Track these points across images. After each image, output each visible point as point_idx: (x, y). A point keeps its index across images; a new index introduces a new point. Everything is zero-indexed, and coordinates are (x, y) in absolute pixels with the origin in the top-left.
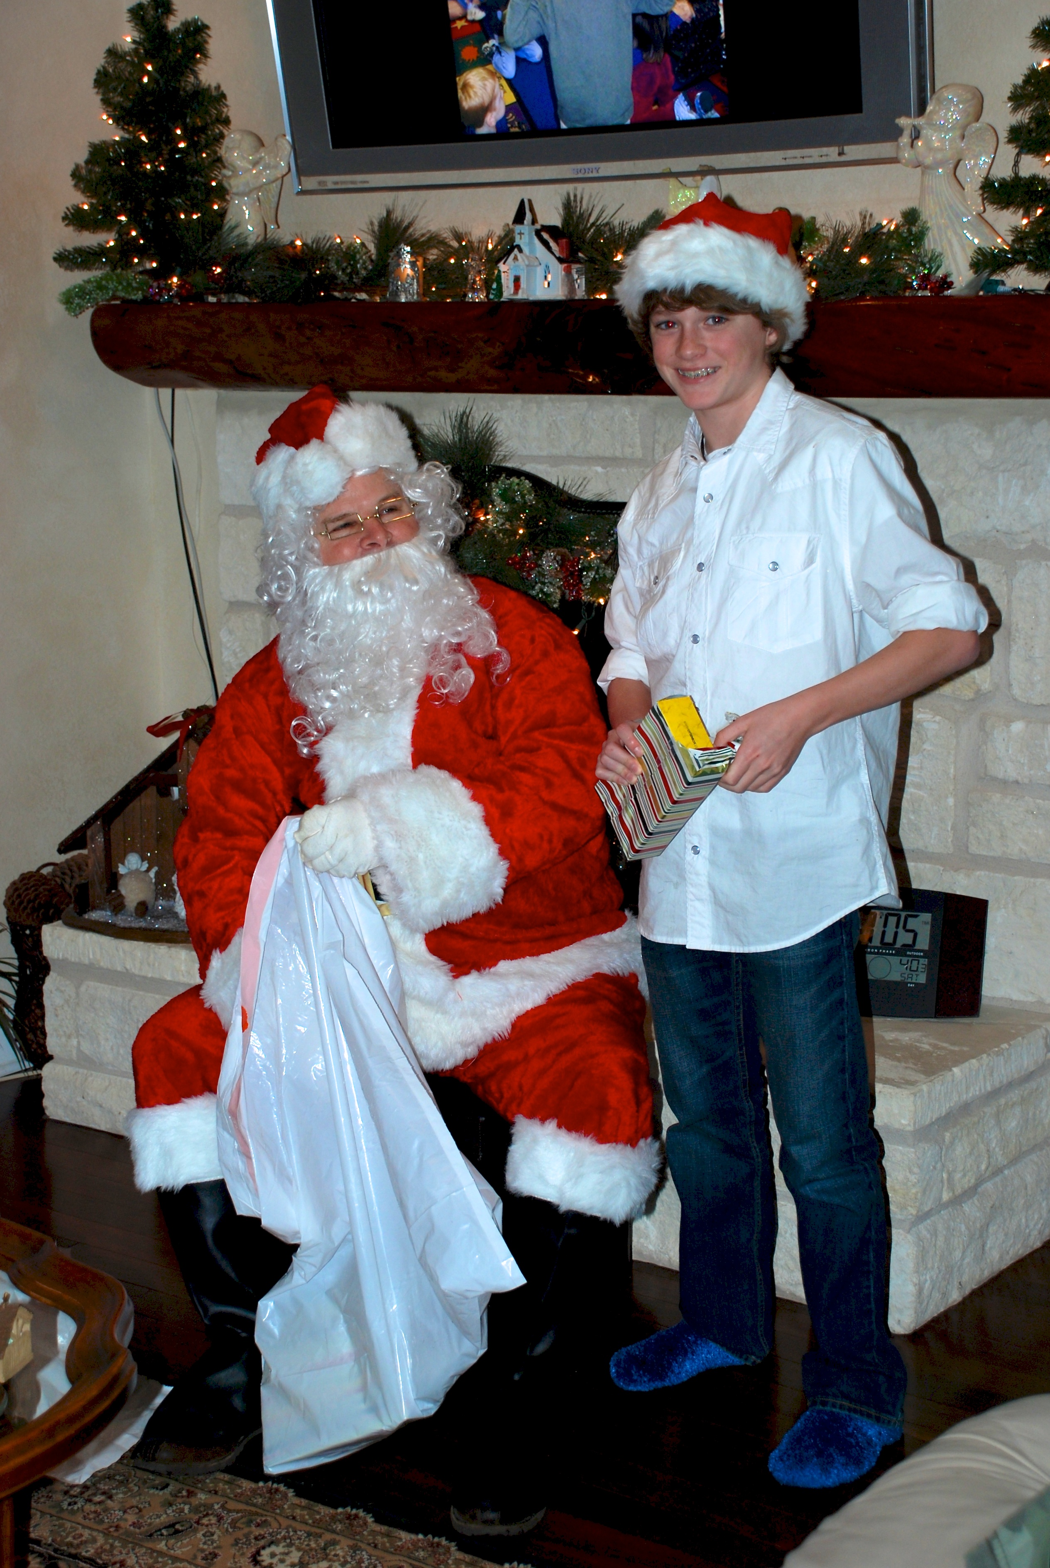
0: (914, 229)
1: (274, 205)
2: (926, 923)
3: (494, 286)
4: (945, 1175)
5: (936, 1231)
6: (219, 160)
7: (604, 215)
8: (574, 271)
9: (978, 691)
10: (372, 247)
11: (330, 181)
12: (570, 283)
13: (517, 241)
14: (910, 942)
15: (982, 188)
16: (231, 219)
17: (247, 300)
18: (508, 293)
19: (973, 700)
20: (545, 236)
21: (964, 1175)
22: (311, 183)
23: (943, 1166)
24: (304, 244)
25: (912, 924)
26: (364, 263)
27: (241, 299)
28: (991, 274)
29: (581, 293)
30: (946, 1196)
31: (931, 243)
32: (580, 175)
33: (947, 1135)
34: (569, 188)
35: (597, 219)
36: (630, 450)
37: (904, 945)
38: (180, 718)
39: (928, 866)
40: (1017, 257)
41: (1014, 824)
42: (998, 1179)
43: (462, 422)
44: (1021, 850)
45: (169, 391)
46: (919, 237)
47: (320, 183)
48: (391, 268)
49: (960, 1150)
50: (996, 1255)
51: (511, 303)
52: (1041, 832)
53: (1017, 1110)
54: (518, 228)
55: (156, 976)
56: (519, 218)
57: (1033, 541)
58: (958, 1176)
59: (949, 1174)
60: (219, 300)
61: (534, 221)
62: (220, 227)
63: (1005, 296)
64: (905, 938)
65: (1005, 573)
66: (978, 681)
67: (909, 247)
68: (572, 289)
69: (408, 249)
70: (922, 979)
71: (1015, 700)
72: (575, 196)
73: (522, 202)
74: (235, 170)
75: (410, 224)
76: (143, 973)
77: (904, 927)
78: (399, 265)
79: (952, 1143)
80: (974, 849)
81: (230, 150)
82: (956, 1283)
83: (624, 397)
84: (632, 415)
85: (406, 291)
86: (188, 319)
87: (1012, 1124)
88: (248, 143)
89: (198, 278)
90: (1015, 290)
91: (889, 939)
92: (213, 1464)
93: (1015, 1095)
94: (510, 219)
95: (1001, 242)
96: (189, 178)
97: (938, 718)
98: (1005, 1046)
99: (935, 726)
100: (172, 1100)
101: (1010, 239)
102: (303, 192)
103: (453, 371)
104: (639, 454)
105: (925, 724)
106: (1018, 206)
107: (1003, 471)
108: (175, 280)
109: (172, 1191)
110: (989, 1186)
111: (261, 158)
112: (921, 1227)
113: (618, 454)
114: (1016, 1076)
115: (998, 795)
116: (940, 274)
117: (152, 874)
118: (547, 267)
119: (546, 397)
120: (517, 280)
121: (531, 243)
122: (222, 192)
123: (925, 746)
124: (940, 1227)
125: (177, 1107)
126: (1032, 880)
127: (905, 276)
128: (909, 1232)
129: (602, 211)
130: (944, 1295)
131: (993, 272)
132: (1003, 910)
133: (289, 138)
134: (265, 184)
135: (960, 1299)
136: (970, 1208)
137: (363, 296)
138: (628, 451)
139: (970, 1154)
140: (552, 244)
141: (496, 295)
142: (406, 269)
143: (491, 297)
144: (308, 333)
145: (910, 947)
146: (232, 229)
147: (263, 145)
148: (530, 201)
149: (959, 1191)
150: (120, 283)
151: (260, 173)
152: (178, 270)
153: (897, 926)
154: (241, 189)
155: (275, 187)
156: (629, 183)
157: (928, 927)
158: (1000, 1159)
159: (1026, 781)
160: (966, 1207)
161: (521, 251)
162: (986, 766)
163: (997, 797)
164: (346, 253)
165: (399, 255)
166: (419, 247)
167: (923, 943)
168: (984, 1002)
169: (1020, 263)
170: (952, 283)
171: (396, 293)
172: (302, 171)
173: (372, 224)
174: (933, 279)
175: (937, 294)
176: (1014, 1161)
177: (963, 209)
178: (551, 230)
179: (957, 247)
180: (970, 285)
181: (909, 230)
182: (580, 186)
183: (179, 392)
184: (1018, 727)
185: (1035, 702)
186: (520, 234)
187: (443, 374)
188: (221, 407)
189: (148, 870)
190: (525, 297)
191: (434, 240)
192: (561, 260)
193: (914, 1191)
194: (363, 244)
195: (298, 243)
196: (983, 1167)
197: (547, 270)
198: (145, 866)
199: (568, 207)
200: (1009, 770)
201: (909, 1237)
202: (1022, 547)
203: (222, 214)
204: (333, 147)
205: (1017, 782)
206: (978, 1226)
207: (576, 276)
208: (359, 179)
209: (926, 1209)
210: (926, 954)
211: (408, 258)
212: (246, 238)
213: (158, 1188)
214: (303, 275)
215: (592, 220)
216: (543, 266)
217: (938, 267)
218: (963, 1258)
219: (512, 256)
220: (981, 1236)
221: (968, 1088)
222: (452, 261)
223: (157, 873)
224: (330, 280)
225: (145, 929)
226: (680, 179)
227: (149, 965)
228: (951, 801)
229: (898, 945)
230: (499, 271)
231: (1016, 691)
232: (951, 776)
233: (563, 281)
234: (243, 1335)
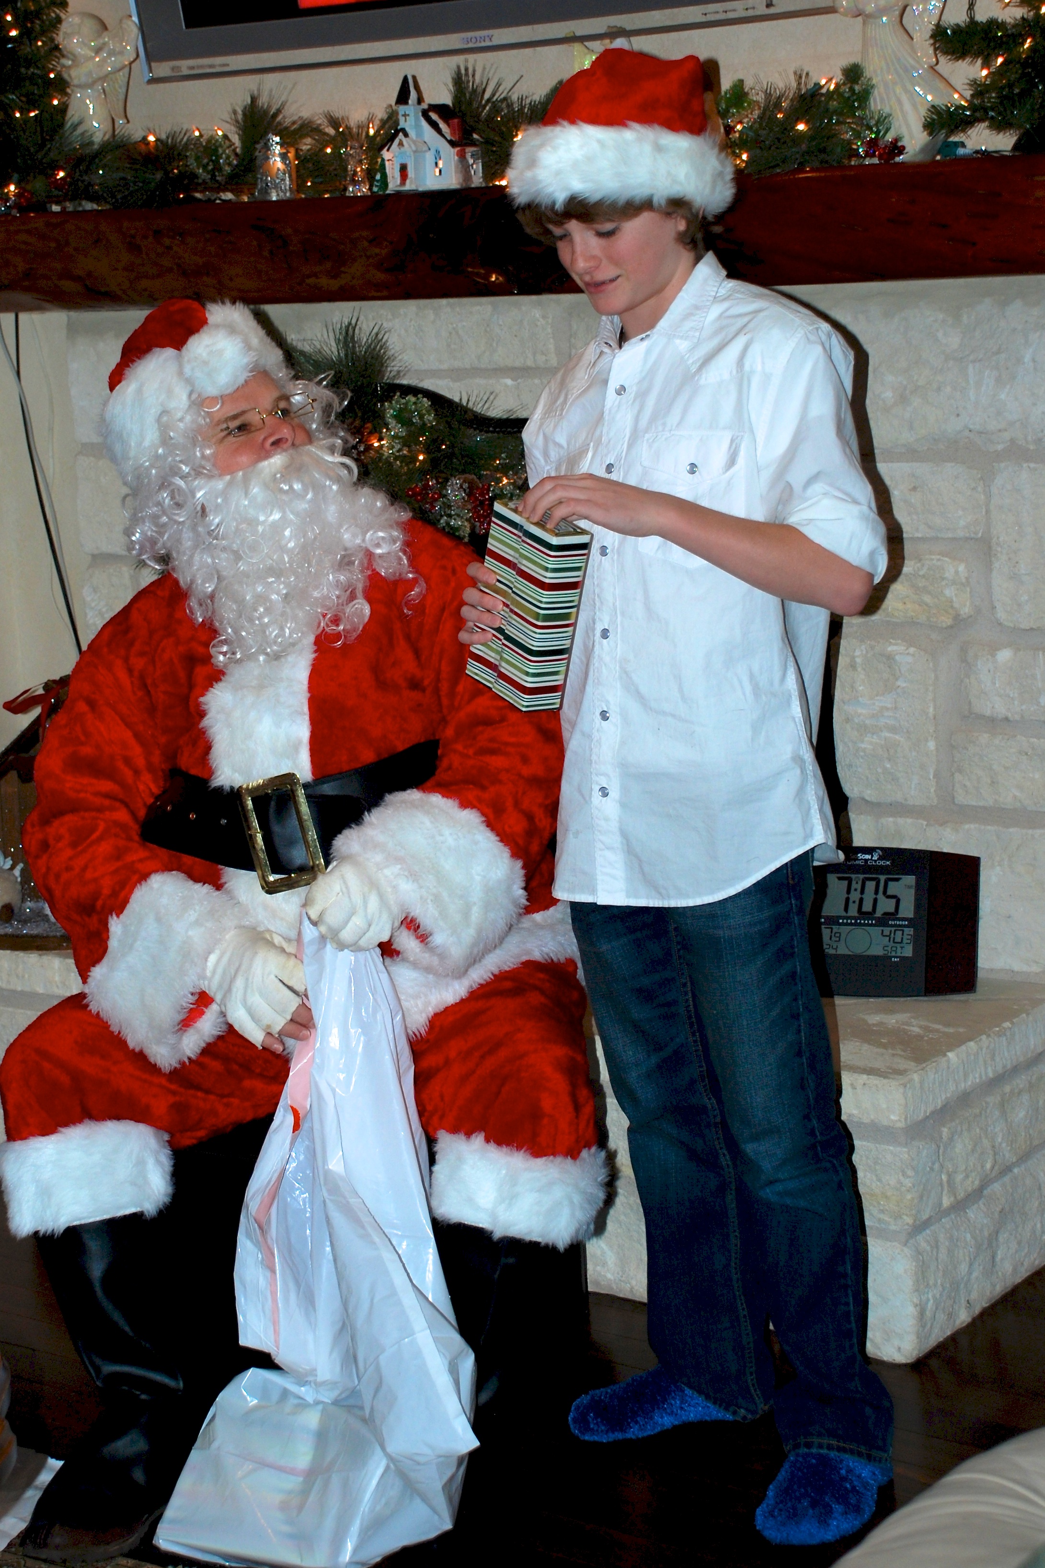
0: (857, 88)
1: (122, 97)
2: (910, 887)
3: (378, 177)
4: (944, 1177)
5: (937, 1242)
6: (57, 48)
7: (501, 89)
8: (468, 156)
9: (957, 618)
10: (236, 139)
11: (185, 65)
12: (465, 169)
13: (402, 124)
14: (892, 910)
15: (933, 36)
16: (73, 116)
17: (95, 207)
18: (394, 184)
19: (951, 627)
20: (434, 116)
21: (967, 1176)
22: (163, 69)
23: (942, 1166)
24: (157, 140)
25: (893, 888)
26: (228, 157)
27: (89, 206)
28: (947, 136)
29: (477, 180)
30: (946, 1202)
31: (878, 103)
32: (471, 45)
33: (945, 1130)
34: (459, 60)
35: (493, 95)
36: (544, 358)
37: (885, 914)
38: (41, 691)
39: (909, 821)
40: (978, 114)
41: (1006, 768)
42: (1007, 1179)
43: (348, 335)
44: (1015, 797)
45: (12, 316)
46: (864, 96)
47: (173, 69)
48: (258, 162)
49: (961, 1147)
50: (1008, 1267)
51: (398, 195)
52: (1037, 776)
53: (1025, 1098)
54: (402, 109)
55: (27, 989)
56: (403, 97)
57: (1012, 441)
58: (959, 1177)
59: (949, 1176)
60: (64, 209)
61: (420, 100)
62: (62, 125)
63: (967, 160)
64: (885, 906)
65: (982, 478)
66: (956, 605)
67: (853, 109)
68: (467, 176)
69: (277, 139)
70: (908, 951)
71: (1000, 624)
72: (466, 69)
73: (405, 79)
74: (75, 58)
75: (279, 111)
76: (12, 987)
77: (885, 892)
78: (268, 158)
79: (951, 1139)
80: (961, 798)
81: (67, 35)
82: (963, 1302)
83: (534, 298)
84: (544, 317)
85: (276, 187)
86: (28, 232)
87: (1020, 1115)
88: (89, 26)
89: (38, 184)
90: (977, 152)
91: (867, 907)
92: (114, 1548)
93: (1021, 1081)
94: (393, 101)
95: (959, 98)
96: (23, 70)
97: (912, 650)
98: (1007, 1024)
99: (909, 659)
100: (47, 1129)
101: (968, 94)
102: (153, 81)
103: (335, 277)
104: (554, 362)
105: (897, 658)
106: (976, 56)
107: (974, 362)
108: (12, 188)
109: (52, 1235)
110: (996, 1187)
111: (105, 44)
112: (920, 1238)
113: (530, 363)
114: (1021, 1059)
115: (986, 736)
116: (889, 137)
117: (17, 872)
118: (438, 152)
119: (444, 301)
120: (403, 169)
121: (418, 126)
122: (61, 85)
123: (899, 683)
124: (942, 1237)
125: (53, 1138)
126: (1030, 832)
127: (850, 142)
128: (905, 1245)
129: (499, 85)
130: (950, 1315)
131: (951, 132)
132: (998, 868)
133: (135, 19)
134: (110, 73)
135: (969, 1320)
136: (976, 1214)
137: (229, 196)
138: (541, 359)
139: (973, 1151)
140: (442, 125)
141: (380, 188)
142: (277, 163)
143: (375, 189)
144: (167, 241)
145: (893, 915)
146: (75, 127)
147: (105, 28)
148: (414, 77)
149: (961, 1195)
151: (104, 60)
152: (16, 176)
153: (876, 892)
154: (83, 80)
155: (122, 76)
156: (528, 51)
157: (913, 891)
158: (1009, 1156)
159: (1017, 717)
160: (971, 1214)
161: (406, 135)
162: (970, 703)
163: (984, 738)
164: (206, 148)
165: (267, 147)
166: (290, 137)
167: (908, 910)
168: (981, 974)
169: (980, 120)
170: (904, 148)
171: (266, 191)
172: (151, 57)
173: (235, 112)
174: (881, 144)
175: (887, 161)
176: (1024, 1158)
177: (912, 62)
178: (440, 109)
179: (907, 106)
180: (924, 149)
181: (852, 90)
182: (471, 57)
183: (23, 317)
184: (1005, 655)
185: (1023, 626)
186: (405, 115)
187: (324, 282)
188: (72, 330)
189: (13, 868)
190: (413, 187)
191: (307, 128)
192: (452, 144)
193: (909, 1197)
194: (225, 137)
195: (152, 138)
196: (988, 1166)
197: (438, 155)
198: (9, 863)
199: (459, 81)
200: (997, 707)
201: (906, 1250)
202: (1000, 447)
203: (63, 109)
204: (187, 27)
205: (1006, 719)
206: (986, 1234)
207: (471, 161)
208: (218, 62)
209: (925, 1216)
210: (912, 923)
211: (277, 149)
212: (91, 136)
213: (36, 1233)
214: (159, 175)
215: (487, 96)
216: (433, 151)
217: (887, 130)
218: (970, 1273)
219: (396, 142)
220: (990, 1244)
221: (966, 1075)
222: (329, 151)
223: (23, 871)
224: (188, 180)
225: (12, 936)
226: (586, 43)
227: (17, 976)
228: (932, 745)
229: (878, 914)
230: (383, 160)
231: (1001, 615)
232: (931, 715)
233: (456, 167)
234: (143, 1397)
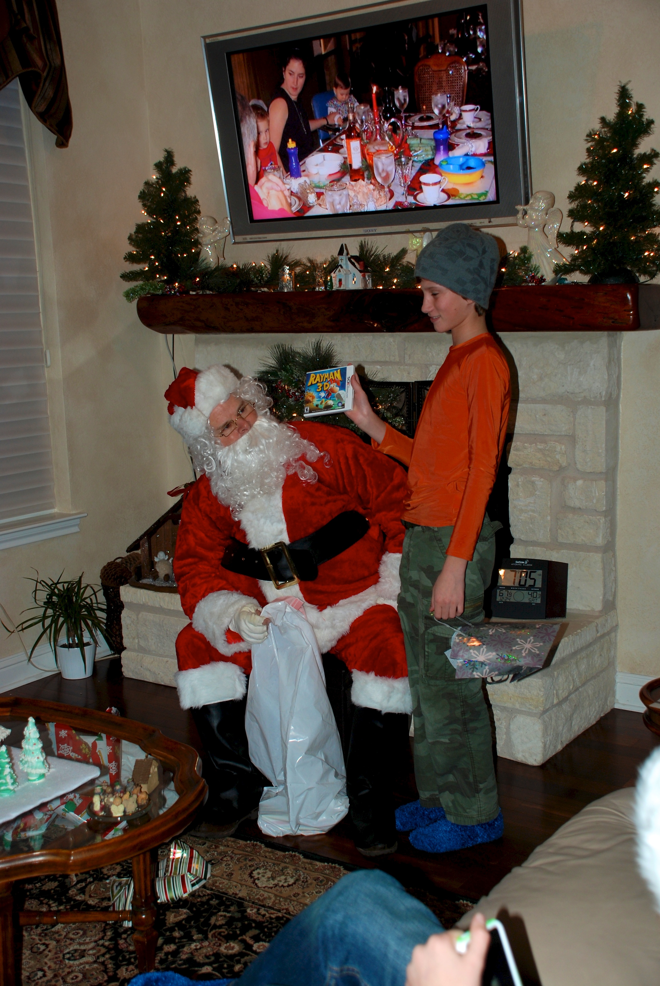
0: (526, 255)
1: (222, 249)
2: (540, 575)
3: (329, 284)
4: (555, 692)
5: (551, 717)
6: (197, 229)
7: (377, 250)
8: (367, 276)
9: (560, 467)
10: (269, 267)
11: (248, 238)
12: (365, 281)
13: (340, 263)
14: (533, 584)
15: (557, 237)
16: (202, 256)
17: (211, 292)
18: (336, 287)
19: (558, 471)
20: (353, 260)
21: (563, 691)
22: (239, 239)
23: (554, 687)
24: (238, 267)
25: (533, 576)
26: (266, 274)
27: (208, 292)
28: (561, 275)
29: (370, 286)
30: (555, 701)
31: (534, 262)
32: (367, 233)
33: (556, 673)
34: (362, 238)
35: (375, 252)
36: (393, 358)
37: (530, 586)
38: (183, 488)
39: (539, 548)
40: (576, 268)
41: (579, 528)
42: (577, 693)
43: (318, 348)
44: (582, 540)
45: (172, 335)
46: (529, 259)
47: (244, 239)
48: (280, 276)
49: (561, 680)
50: (576, 728)
51: (338, 291)
52: (591, 531)
53: (585, 660)
54: (340, 257)
55: (176, 609)
56: (341, 253)
57: (585, 397)
58: (560, 692)
59: (557, 691)
60: (197, 293)
61: (348, 254)
62: (197, 260)
63: (568, 285)
64: (530, 582)
65: (572, 411)
66: (560, 462)
67: (524, 264)
68: (366, 285)
69: (288, 268)
70: (539, 601)
71: (578, 470)
72: (365, 242)
73: (342, 245)
74: (204, 234)
75: (287, 257)
76: (169, 608)
77: (530, 577)
78: (284, 275)
79: (558, 676)
80: (560, 540)
81: (202, 225)
82: (560, 742)
83: (390, 333)
84: (394, 341)
85: (287, 286)
86: (183, 302)
87: (583, 667)
88: (210, 221)
89: (189, 283)
90: (572, 282)
91: (523, 583)
92: (225, 833)
93: (584, 654)
94: (335, 253)
95: (566, 260)
96: (182, 238)
97: (542, 479)
98: (579, 631)
99: (541, 483)
100: (196, 666)
101: (569, 260)
102: (235, 243)
103: (310, 323)
104: (397, 359)
105: (536, 482)
106: (574, 245)
107: (570, 365)
108: (177, 284)
109: (198, 708)
110: (573, 696)
111: (217, 228)
112: (545, 716)
113: (387, 359)
114: (584, 645)
115: (571, 515)
116: (539, 275)
117: (170, 561)
118: (354, 274)
119: (353, 334)
120: (340, 281)
121: (346, 264)
123: (536, 493)
124: (553, 716)
125: (199, 669)
126: (588, 554)
127: (523, 277)
128: (539, 718)
129: (377, 249)
130: (555, 747)
131: (564, 274)
132: (575, 568)
133: (229, 219)
134: (218, 240)
135: (562, 749)
136: (566, 707)
137: (266, 289)
138: (392, 359)
139: (566, 681)
140: (356, 264)
141: (330, 288)
142: (287, 277)
143: (328, 288)
144: (241, 307)
146: (203, 261)
147: (216, 222)
148: (345, 245)
149: (561, 699)
150: (152, 287)
151: (216, 235)
152: (179, 280)
153: (526, 577)
154: (208, 242)
155: (222, 242)
156: (389, 236)
157: (541, 577)
158: (578, 684)
159: (584, 508)
160: (564, 706)
161: (342, 267)
162: (565, 502)
163: (570, 516)
164: (257, 270)
165: (283, 270)
166: (292, 267)
167: (539, 584)
168: (567, 611)
169: (576, 270)
170: (545, 279)
171: (282, 288)
172: (235, 233)
173: (268, 257)
174: (536, 277)
175: (538, 284)
176: (584, 684)
177: (547, 246)
178: (354, 257)
179: (545, 263)
180: (552, 280)
181: (525, 256)
182: (367, 238)
183: (176, 336)
184: (580, 483)
185: (587, 471)
186: (342, 260)
187: (306, 325)
188: (197, 342)
189: (168, 559)
190: (344, 288)
191: (297, 263)
192: (360, 271)
193: (542, 699)
194: (265, 266)
195: (235, 266)
196: (571, 687)
197: (354, 275)
198: (167, 557)
199: (362, 247)
200: (575, 503)
201: (540, 721)
202: (580, 399)
203: (198, 254)
204: (250, 222)
205: (580, 508)
206: (569, 714)
207: (367, 279)
208: (262, 236)
209: (547, 708)
210: (540, 589)
211: (288, 271)
212: (210, 264)
213: (191, 708)
214: (238, 281)
215: (372, 253)
216: (352, 274)
217: (538, 272)
218: (563, 730)
219: (338, 270)
220: (570, 719)
221: (564, 651)
222: (308, 273)
223: (172, 561)
224: (250, 283)
225: (169, 587)
226: (414, 234)
227: (172, 604)
228: (549, 518)
229: (527, 586)
230: (331, 277)
231: (579, 466)
232: (549, 506)
233: (362, 281)
234: (235, 774)
